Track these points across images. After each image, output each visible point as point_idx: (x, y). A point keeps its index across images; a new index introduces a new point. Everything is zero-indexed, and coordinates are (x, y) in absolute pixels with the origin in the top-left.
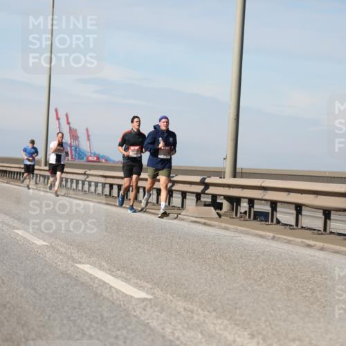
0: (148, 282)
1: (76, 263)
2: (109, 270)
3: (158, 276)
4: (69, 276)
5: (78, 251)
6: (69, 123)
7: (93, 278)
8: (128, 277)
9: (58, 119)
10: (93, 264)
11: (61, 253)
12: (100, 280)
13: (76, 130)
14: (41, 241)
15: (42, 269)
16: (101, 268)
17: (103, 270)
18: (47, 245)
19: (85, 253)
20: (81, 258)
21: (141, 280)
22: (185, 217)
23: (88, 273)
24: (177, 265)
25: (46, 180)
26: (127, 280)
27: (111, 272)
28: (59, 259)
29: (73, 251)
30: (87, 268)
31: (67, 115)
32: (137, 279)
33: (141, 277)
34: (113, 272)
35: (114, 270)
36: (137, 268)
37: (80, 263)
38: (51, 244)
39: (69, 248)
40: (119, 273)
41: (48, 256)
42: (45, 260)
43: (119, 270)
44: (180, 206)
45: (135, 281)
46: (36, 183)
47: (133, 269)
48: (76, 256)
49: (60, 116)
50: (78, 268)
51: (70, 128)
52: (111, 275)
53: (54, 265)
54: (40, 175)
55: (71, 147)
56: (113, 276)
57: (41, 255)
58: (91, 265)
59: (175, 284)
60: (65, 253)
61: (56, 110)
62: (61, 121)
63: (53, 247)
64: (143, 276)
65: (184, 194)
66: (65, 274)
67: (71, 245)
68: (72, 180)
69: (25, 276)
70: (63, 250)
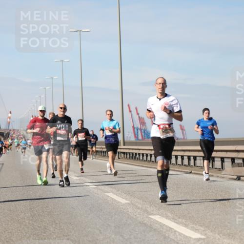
0: (201, 226)
1: (150, 215)
2: (173, 219)
3: (208, 221)
4: (145, 225)
5: (150, 206)
6: (138, 114)
7: (162, 225)
8: (187, 223)
9: (130, 111)
10: (162, 215)
11: (139, 208)
12: (167, 227)
13: (143, 119)
14: (124, 200)
15: (126, 220)
16: (167, 217)
17: (169, 219)
18: (128, 203)
19: (155, 206)
20: (153, 211)
21: (196, 225)
22: (225, 176)
23: (158, 222)
24: (221, 211)
25: (125, 155)
26: (186, 226)
27: (174, 220)
28: (137, 213)
29: (147, 206)
30: (157, 218)
31: (136, 109)
32: (193, 224)
33: (196, 222)
34: (176, 220)
35: (177, 218)
36: (193, 216)
37: (152, 214)
38: (131, 202)
39: (144, 204)
40: (180, 220)
41: (130, 211)
42: (128, 214)
43: (180, 218)
44: (221, 167)
45: (192, 226)
46: (119, 158)
47: (190, 217)
48: (149, 210)
49: (131, 109)
50: (151, 218)
51: (139, 117)
52: (175, 222)
53: (134, 217)
54: (121, 152)
55: (141, 130)
56: (176, 223)
57: (125, 211)
58: (160, 215)
59: (221, 226)
60: (142, 208)
61: (129, 106)
62: (132, 112)
63: (132, 204)
64: (197, 222)
65: (222, 159)
66: (143, 224)
67: (146, 202)
68: (143, 154)
69: (115, 226)
70: (140, 206)
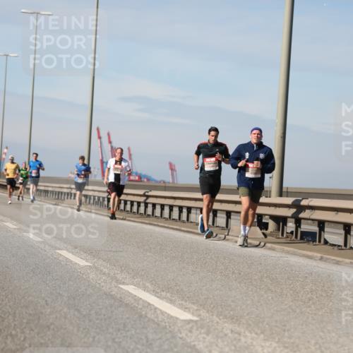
0: (194, 303)
1: (120, 284)
2: (154, 291)
3: (204, 297)
4: (113, 297)
5: (122, 271)
6: (110, 142)
7: (138, 300)
8: (174, 299)
9: (100, 138)
10: (137, 285)
11: (104, 274)
12: (144, 301)
14: (84, 261)
15: (86, 289)
16: (145, 289)
17: (148, 291)
18: (90, 266)
19: (128, 273)
20: (125, 279)
21: (186, 301)
23: (132, 294)
24: (223, 286)
25: (88, 200)
26: (172, 302)
27: (155, 293)
28: (102, 280)
29: (116, 271)
30: (130, 289)
31: (109, 134)
32: (182, 300)
33: (186, 298)
34: (158, 293)
35: (159, 291)
36: (182, 290)
37: (124, 283)
38: (94, 265)
39: (112, 269)
40: (164, 294)
41: (91, 277)
42: (89, 281)
43: (163, 291)
44: (224, 226)
45: (180, 302)
47: (178, 290)
48: (119, 277)
49: (101, 135)
50: (122, 289)
51: (112, 147)
52: (156, 296)
53: (98, 286)
56: (158, 297)
57: (84, 276)
58: (135, 286)
59: (221, 305)
60: (109, 274)
61: (98, 129)
62: (102, 140)
63: (96, 268)
64: (188, 297)
65: (229, 214)
66: (109, 295)
67: (114, 266)
69: (68, 297)
70: (106, 270)
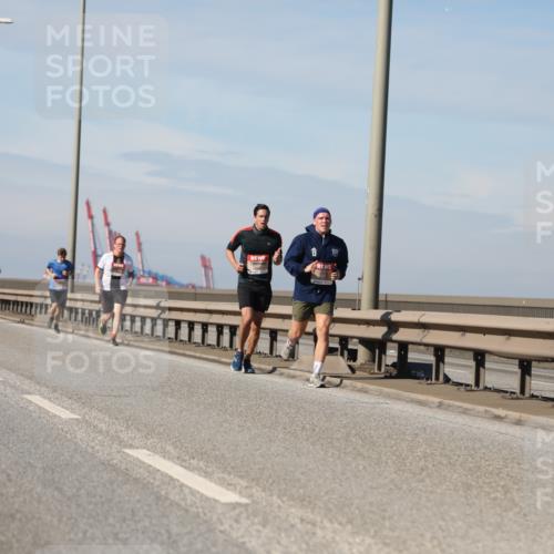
0: (241, 477)
1: (125, 447)
2: (178, 458)
3: (257, 467)
4: (115, 468)
5: (128, 427)
6: (108, 224)
7: (153, 471)
8: (209, 470)
9: (91, 217)
10: (153, 449)
11: (101, 432)
12: (164, 475)
14: (68, 412)
15: (71, 456)
16: (165, 455)
17: (169, 459)
18: (77, 419)
19: (138, 430)
20: (133, 439)
21: (230, 473)
22: (298, 373)
23: (144, 463)
24: (287, 449)
26: (207, 475)
27: (180, 461)
28: (97, 442)
30: (142, 455)
31: (105, 212)
32: (223, 472)
33: (229, 469)
34: (185, 461)
35: (187, 458)
36: (223, 455)
37: (131, 446)
38: (84, 417)
39: (113, 423)
40: (194, 462)
41: (79, 436)
42: (76, 444)
43: (194, 458)
45: (221, 475)
47: (217, 456)
48: (123, 436)
49: (94, 213)
50: (128, 455)
51: (110, 232)
52: (182, 466)
53: (90, 450)
56: (185, 468)
57: (68, 436)
58: (149, 450)
59: (285, 479)
60: (107, 432)
61: (88, 204)
62: (95, 220)
63: (86, 422)
64: (233, 468)
66: (108, 465)
67: (117, 419)
69: (44, 469)
70: (103, 427)
